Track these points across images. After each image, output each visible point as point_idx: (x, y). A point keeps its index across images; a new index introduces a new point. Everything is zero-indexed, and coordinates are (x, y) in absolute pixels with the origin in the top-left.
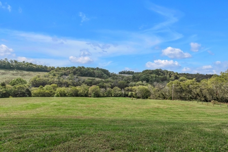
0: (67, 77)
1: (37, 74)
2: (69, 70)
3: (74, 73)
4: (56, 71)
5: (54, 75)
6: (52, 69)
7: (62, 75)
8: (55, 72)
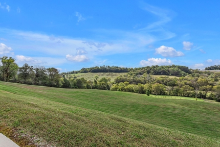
0: (141, 76)
1: (121, 74)
2: (143, 70)
3: (148, 72)
4: (134, 71)
5: (131, 75)
6: (131, 70)
7: (137, 74)
8: (132, 72)
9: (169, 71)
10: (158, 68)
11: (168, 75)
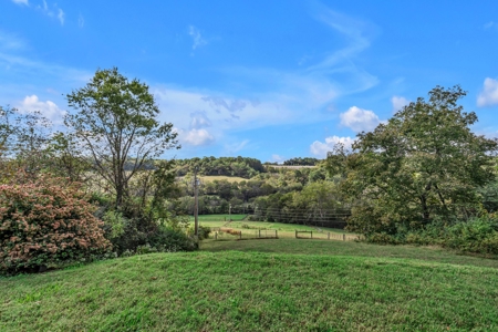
2: (187, 165)
3: (196, 171)
9: (231, 169)
10: (214, 163)
11: (229, 175)
